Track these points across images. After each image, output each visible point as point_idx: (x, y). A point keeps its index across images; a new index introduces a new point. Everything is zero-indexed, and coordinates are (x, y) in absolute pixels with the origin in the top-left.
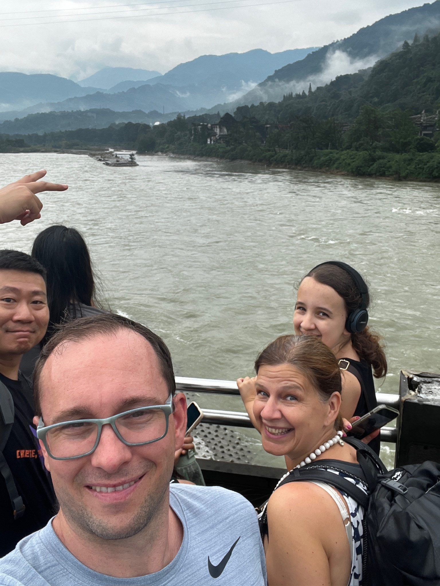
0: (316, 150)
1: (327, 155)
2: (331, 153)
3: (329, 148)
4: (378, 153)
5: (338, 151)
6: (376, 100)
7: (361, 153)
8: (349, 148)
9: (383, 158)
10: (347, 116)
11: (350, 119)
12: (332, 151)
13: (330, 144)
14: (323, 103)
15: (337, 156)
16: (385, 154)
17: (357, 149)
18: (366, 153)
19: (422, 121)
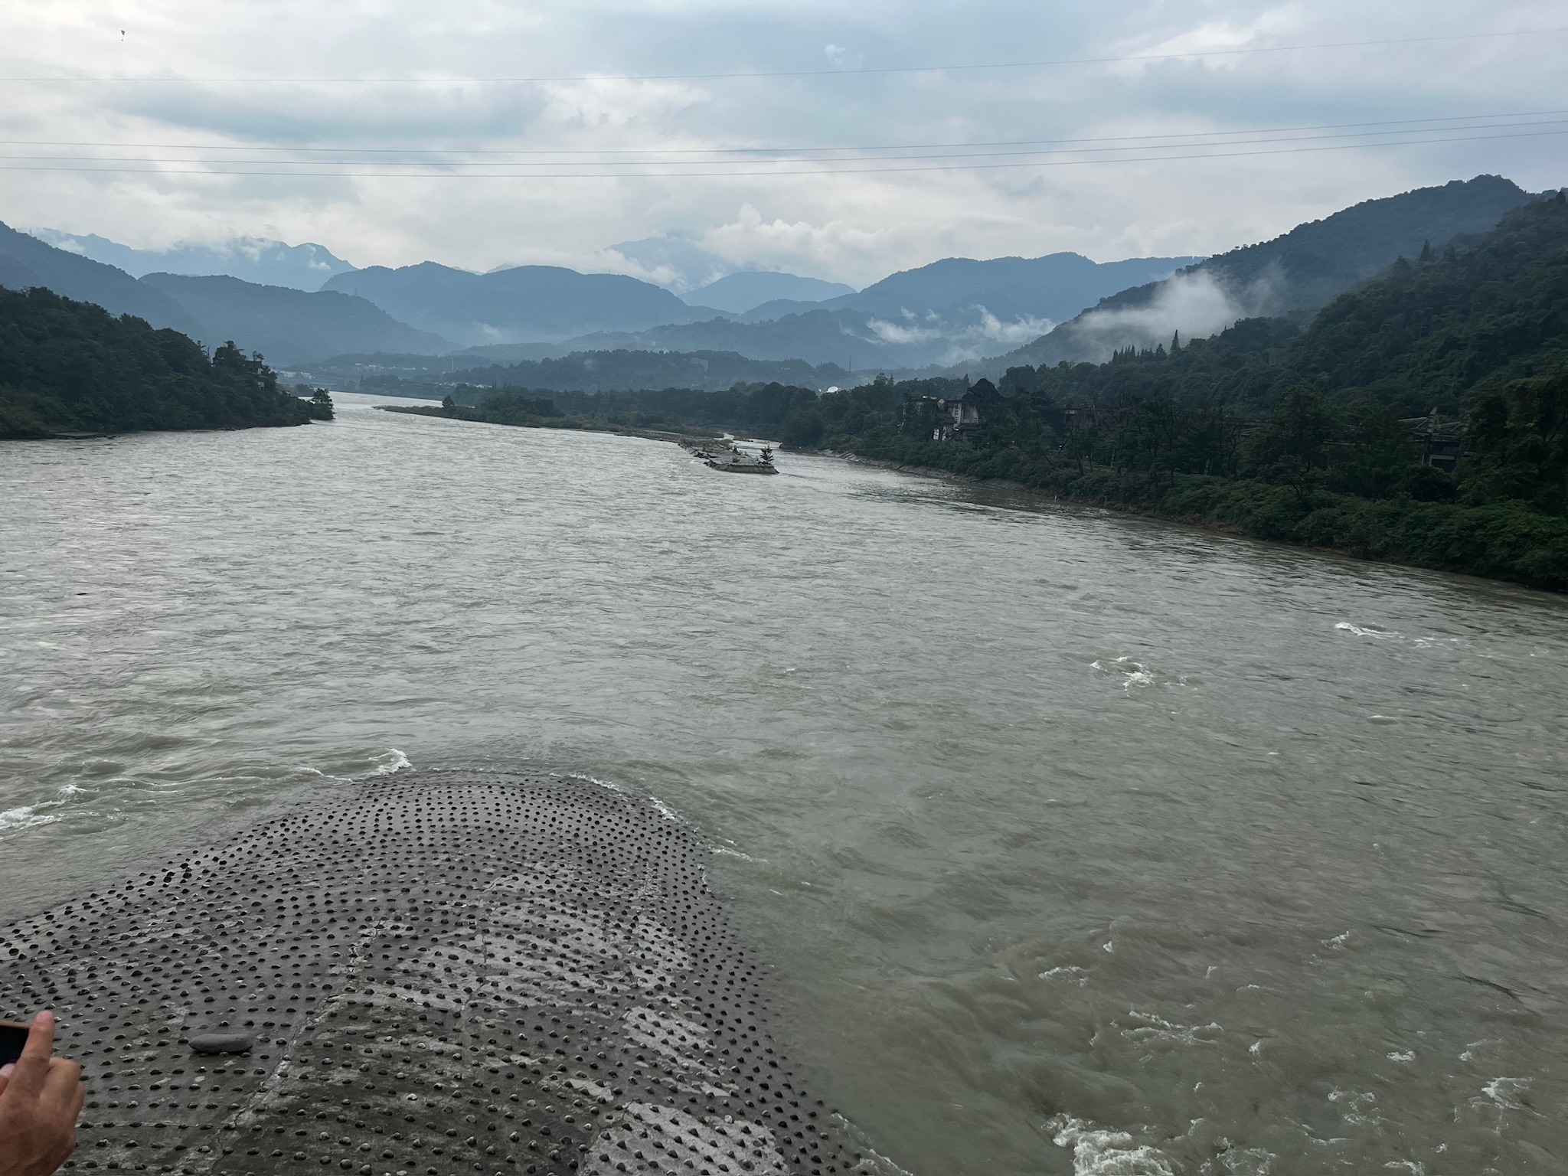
0: (1175, 474)
1: (1199, 486)
2: (1208, 483)
3: (1206, 471)
4: (1320, 493)
5: (1226, 481)
6: (1325, 377)
7: (1278, 489)
8: (1249, 475)
9: (1330, 505)
10: (1255, 406)
11: (1262, 413)
12: (1212, 478)
13: (1208, 462)
14: (1202, 374)
15: (1222, 491)
16: (1334, 496)
17: (1269, 480)
18: (1290, 491)
19: (1429, 431)
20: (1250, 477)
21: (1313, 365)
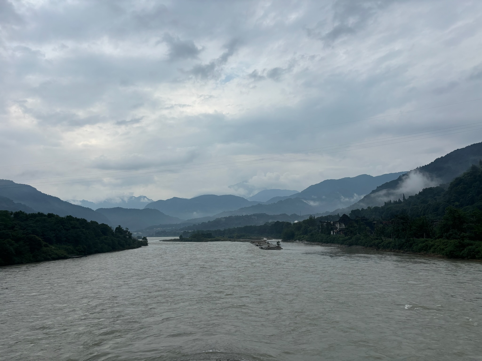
0: (414, 239)
1: (424, 242)
2: (426, 241)
3: (424, 237)
4: (467, 241)
5: (432, 240)
6: (457, 203)
7: (452, 241)
8: (441, 237)
9: (471, 245)
10: (435, 215)
11: (439, 217)
12: (427, 239)
13: (425, 234)
14: (415, 206)
15: (432, 243)
16: (472, 242)
17: (448, 238)
18: (456, 241)
20: (441, 238)
21: (452, 200)
